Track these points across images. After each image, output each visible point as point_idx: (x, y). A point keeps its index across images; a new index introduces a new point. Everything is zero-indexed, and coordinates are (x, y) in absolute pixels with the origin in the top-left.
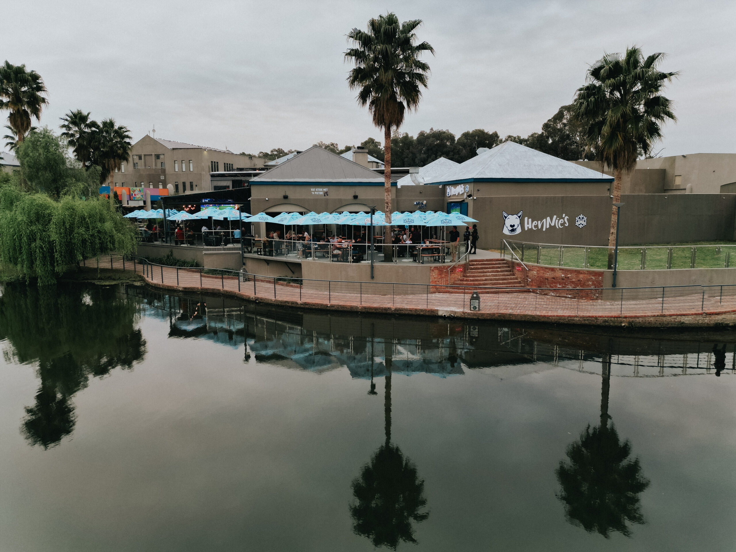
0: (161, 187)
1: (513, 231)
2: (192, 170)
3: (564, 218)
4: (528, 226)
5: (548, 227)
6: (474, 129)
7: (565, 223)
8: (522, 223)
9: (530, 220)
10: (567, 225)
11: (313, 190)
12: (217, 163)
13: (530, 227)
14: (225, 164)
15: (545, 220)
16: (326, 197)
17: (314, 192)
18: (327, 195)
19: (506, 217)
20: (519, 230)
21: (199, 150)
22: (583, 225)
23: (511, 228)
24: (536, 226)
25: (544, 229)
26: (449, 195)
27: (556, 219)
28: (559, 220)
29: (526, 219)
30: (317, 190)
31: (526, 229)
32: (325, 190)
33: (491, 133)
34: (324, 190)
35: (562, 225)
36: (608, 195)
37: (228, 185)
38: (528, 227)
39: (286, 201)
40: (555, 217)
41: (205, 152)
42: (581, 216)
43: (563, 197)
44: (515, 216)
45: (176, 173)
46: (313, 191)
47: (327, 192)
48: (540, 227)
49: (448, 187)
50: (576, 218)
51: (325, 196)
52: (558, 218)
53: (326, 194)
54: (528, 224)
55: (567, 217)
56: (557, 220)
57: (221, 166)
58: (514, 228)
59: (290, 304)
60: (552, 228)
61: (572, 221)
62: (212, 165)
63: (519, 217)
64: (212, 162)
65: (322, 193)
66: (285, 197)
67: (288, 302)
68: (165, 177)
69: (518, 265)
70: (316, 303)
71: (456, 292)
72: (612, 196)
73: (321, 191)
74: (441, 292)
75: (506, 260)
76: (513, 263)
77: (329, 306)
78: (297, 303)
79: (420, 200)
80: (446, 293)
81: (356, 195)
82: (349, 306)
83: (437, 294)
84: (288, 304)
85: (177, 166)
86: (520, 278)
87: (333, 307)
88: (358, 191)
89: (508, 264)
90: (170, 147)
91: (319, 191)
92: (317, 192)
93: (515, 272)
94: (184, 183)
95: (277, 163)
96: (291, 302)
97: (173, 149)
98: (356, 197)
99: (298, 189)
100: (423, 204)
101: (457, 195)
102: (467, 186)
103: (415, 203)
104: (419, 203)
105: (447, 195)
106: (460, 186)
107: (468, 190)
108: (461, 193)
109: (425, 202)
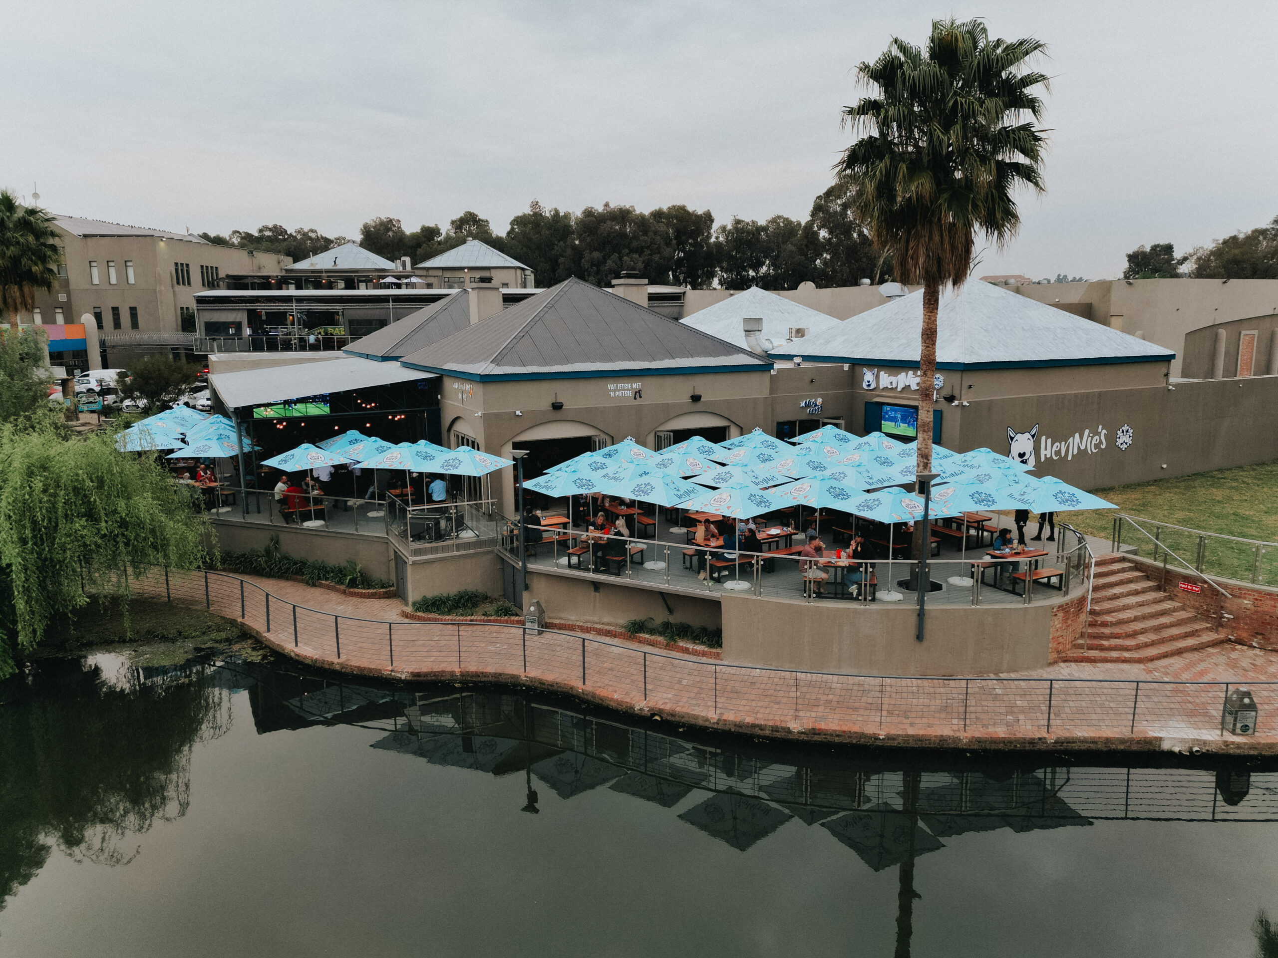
0: (60, 319)
2: (132, 281)
3: (1099, 434)
4: (1046, 452)
5: (1075, 452)
6: (670, 205)
7: (1101, 442)
8: (1037, 449)
9: (1049, 440)
10: (1103, 447)
11: (611, 386)
12: (187, 265)
13: (1048, 456)
14: (198, 266)
15: (1071, 440)
16: (639, 401)
17: (614, 391)
18: (640, 397)
19: (1012, 439)
20: (1031, 464)
21: (148, 238)
22: (1126, 443)
24: (1058, 453)
25: (1070, 458)
26: (872, 387)
27: (1089, 436)
28: (1092, 438)
29: (1043, 438)
30: (619, 386)
31: (1043, 459)
32: (636, 386)
33: (700, 212)
34: (634, 386)
35: (1096, 446)
36: (1164, 385)
37: (235, 320)
38: (1046, 455)
39: (558, 415)
40: (1087, 431)
41: (162, 244)
42: (1125, 428)
43: (1100, 394)
44: (1027, 435)
45: (94, 287)
46: (611, 390)
47: (639, 391)
48: (1063, 455)
49: (865, 370)
50: (1118, 432)
51: (635, 398)
52: (1091, 435)
53: (638, 394)
54: (1046, 449)
55: (1104, 431)
56: (1090, 438)
57: (196, 276)
58: (1025, 458)
60: (1082, 453)
61: (1112, 438)
62: (177, 270)
63: (1033, 436)
64: (176, 264)
65: (630, 394)
66: (557, 407)
67: (761, 727)
68: (69, 296)
69: (1187, 579)
70: (844, 732)
71: (1105, 660)
72: (1171, 387)
73: (628, 390)
74: (1071, 661)
75: (1130, 561)
76: (1168, 572)
77: (881, 737)
78: (789, 728)
79: (811, 397)
80: (1082, 661)
81: (697, 393)
82: (936, 736)
83: (1062, 664)
84: (760, 732)
85: (95, 272)
86: (1194, 607)
87: (894, 739)
88: (700, 385)
89: (1142, 572)
90: (77, 231)
91: (624, 390)
92: (619, 390)
93: (1175, 592)
94: (115, 310)
95: (312, 264)
96: (772, 727)
97: (85, 236)
98: (696, 398)
99: (582, 386)
100: (816, 405)
101: (899, 389)
102: (937, 376)
103: (803, 404)
104: (810, 403)
105: (865, 386)
106: (910, 373)
107: (941, 384)
108: (913, 387)
109: (819, 401)
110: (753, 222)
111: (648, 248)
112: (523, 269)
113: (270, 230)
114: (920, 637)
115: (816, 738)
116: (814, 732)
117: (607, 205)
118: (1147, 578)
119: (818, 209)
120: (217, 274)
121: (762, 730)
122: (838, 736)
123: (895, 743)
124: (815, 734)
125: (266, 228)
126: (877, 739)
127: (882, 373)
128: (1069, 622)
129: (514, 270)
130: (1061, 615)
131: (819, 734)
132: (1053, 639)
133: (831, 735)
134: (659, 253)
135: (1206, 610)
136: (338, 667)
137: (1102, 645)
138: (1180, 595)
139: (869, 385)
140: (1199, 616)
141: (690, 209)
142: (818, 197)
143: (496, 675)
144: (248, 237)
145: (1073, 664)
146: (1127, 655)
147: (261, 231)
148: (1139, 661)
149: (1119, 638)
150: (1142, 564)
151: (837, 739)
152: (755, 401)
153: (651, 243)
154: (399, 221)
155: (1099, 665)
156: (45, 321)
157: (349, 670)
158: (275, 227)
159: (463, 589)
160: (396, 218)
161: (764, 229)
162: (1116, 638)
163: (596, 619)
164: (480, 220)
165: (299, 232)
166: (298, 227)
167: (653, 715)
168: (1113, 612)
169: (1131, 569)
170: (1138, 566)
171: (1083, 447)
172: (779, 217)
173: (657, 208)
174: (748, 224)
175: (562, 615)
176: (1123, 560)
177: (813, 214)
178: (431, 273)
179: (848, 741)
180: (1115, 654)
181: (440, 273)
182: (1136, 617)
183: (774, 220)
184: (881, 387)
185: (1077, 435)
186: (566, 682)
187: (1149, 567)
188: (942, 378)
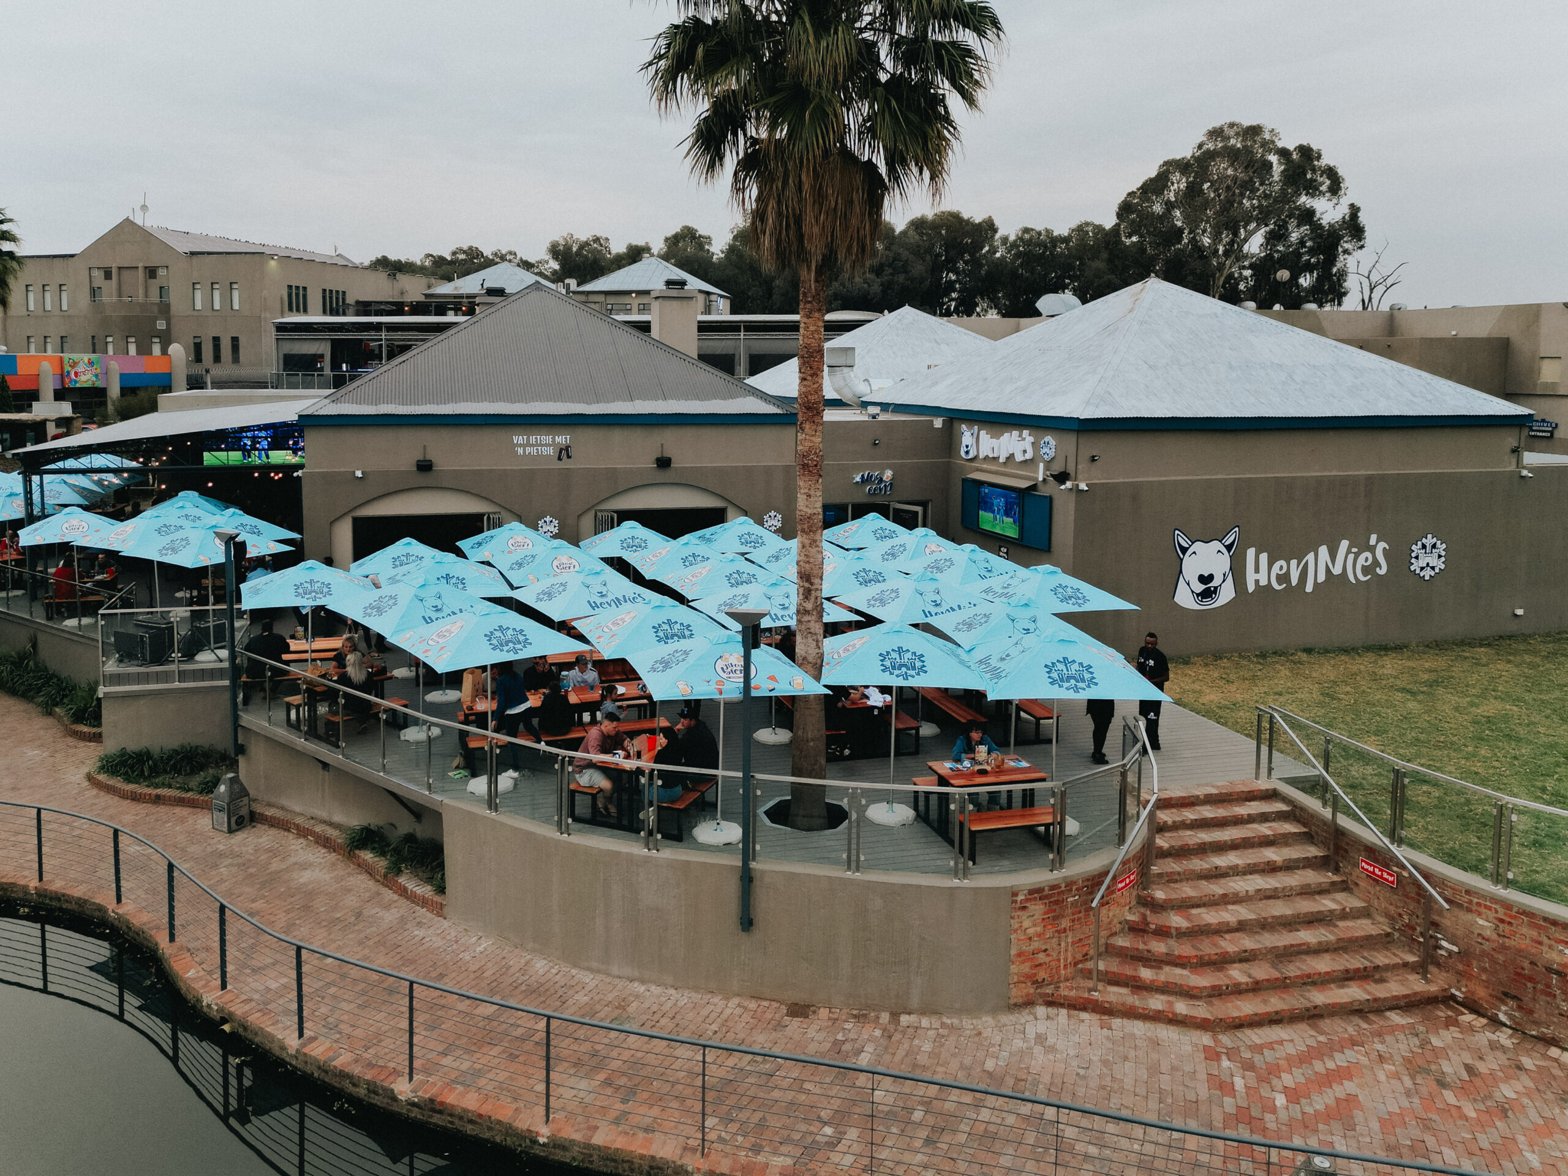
0: (156, 350)
1: (1207, 594)
2: (236, 306)
3: (1372, 550)
4: (1257, 576)
5: (1322, 578)
6: (937, 212)
7: (1376, 563)
8: (1237, 570)
9: (1264, 557)
10: (1379, 571)
11: (518, 439)
12: (305, 289)
13: (1263, 582)
14: (324, 291)
15: (1310, 557)
16: (566, 464)
17: (524, 446)
18: (569, 457)
19: (1185, 550)
20: (1227, 594)
21: (258, 256)
22: (1433, 568)
23: (1200, 588)
24: (1284, 578)
25: (1309, 588)
26: (971, 455)
27: (1349, 552)
28: (1357, 555)
29: (1251, 553)
30: (533, 439)
31: (1251, 588)
32: (562, 439)
33: (979, 219)
34: (558, 439)
35: (1366, 570)
36: (1512, 469)
37: (319, 352)
38: (1257, 581)
39: (424, 479)
40: (1344, 544)
41: (273, 263)
42: (1430, 541)
43: (1369, 478)
44: (1218, 545)
45: (196, 313)
46: (520, 445)
47: (567, 448)
48: (1294, 582)
49: (964, 427)
50: (1414, 547)
51: (560, 459)
52: (1355, 550)
53: (564, 452)
54: (1257, 571)
55: (1382, 545)
56: (1351, 557)
57: (315, 300)
58: (1214, 584)
59: (361, 1092)
61: (1399, 558)
62: (290, 293)
63: (1229, 548)
64: (290, 287)
65: (550, 451)
66: (425, 466)
67: (354, 1081)
68: (168, 325)
69: (1372, 853)
70: (480, 1116)
71: (1131, 1013)
72: (1525, 473)
73: (546, 445)
74: (1062, 1005)
75: (1285, 799)
76: (1340, 833)
77: (542, 1140)
78: (392, 1091)
79: (873, 467)
80: (1084, 1009)
81: (667, 454)
82: (642, 1157)
83: (1041, 1011)
85: (198, 295)
87: (564, 1148)
88: (672, 442)
89: (1305, 825)
90: (183, 247)
91: (541, 445)
92: (533, 445)
93: (1354, 878)
94: (216, 340)
95: (456, 288)
96: (368, 1082)
97: (192, 253)
98: (664, 463)
99: (469, 437)
100: (881, 480)
101: (1002, 460)
102: (1048, 438)
103: (858, 479)
104: (870, 477)
105: (963, 454)
106: (1015, 433)
107: (1052, 453)
108: (1019, 458)
109: (888, 474)
110: (1048, 231)
114: (745, 922)
115: (436, 1119)
116: (433, 1106)
118: (1308, 838)
119: (1127, 209)
121: (354, 1085)
122: (471, 1121)
123: (566, 1157)
124: (434, 1110)
126: (534, 1142)
128: (1065, 923)
130: (1038, 909)
131: (440, 1112)
132: (1019, 955)
133: (461, 1118)
135: (1408, 925)
137: (1136, 978)
138: (1362, 884)
139: (967, 453)
140: (1395, 935)
142: (1128, 193)
145: (1063, 1012)
146: (1181, 1007)
147: (454, 253)
148: (1203, 1025)
149: (1183, 966)
150: (1303, 809)
151: (469, 1129)
152: (768, 471)
154: (607, 239)
155: (1117, 1022)
156: (139, 352)
158: (470, 248)
160: (604, 236)
161: (1064, 240)
162: (1176, 965)
163: (323, 814)
164: (700, 236)
165: (496, 254)
166: (494, 249)
167: (225, 1022)
168: (1198, 906)
169: (1281, 816)
170: (1296, 814)
171: (1337, 570)
172: (1085, 223)
173: (919, 215)
174: (1039, 234)
176: (1272, 795)
177: (1120, 216)
179: (487, 1135)
180: (1156, 1003)
182: (1240, 922)
183: (1080, 228)
184: (981, 456)
185: (1323, 550)
187: (1312, 816)
188: (1053, 443)
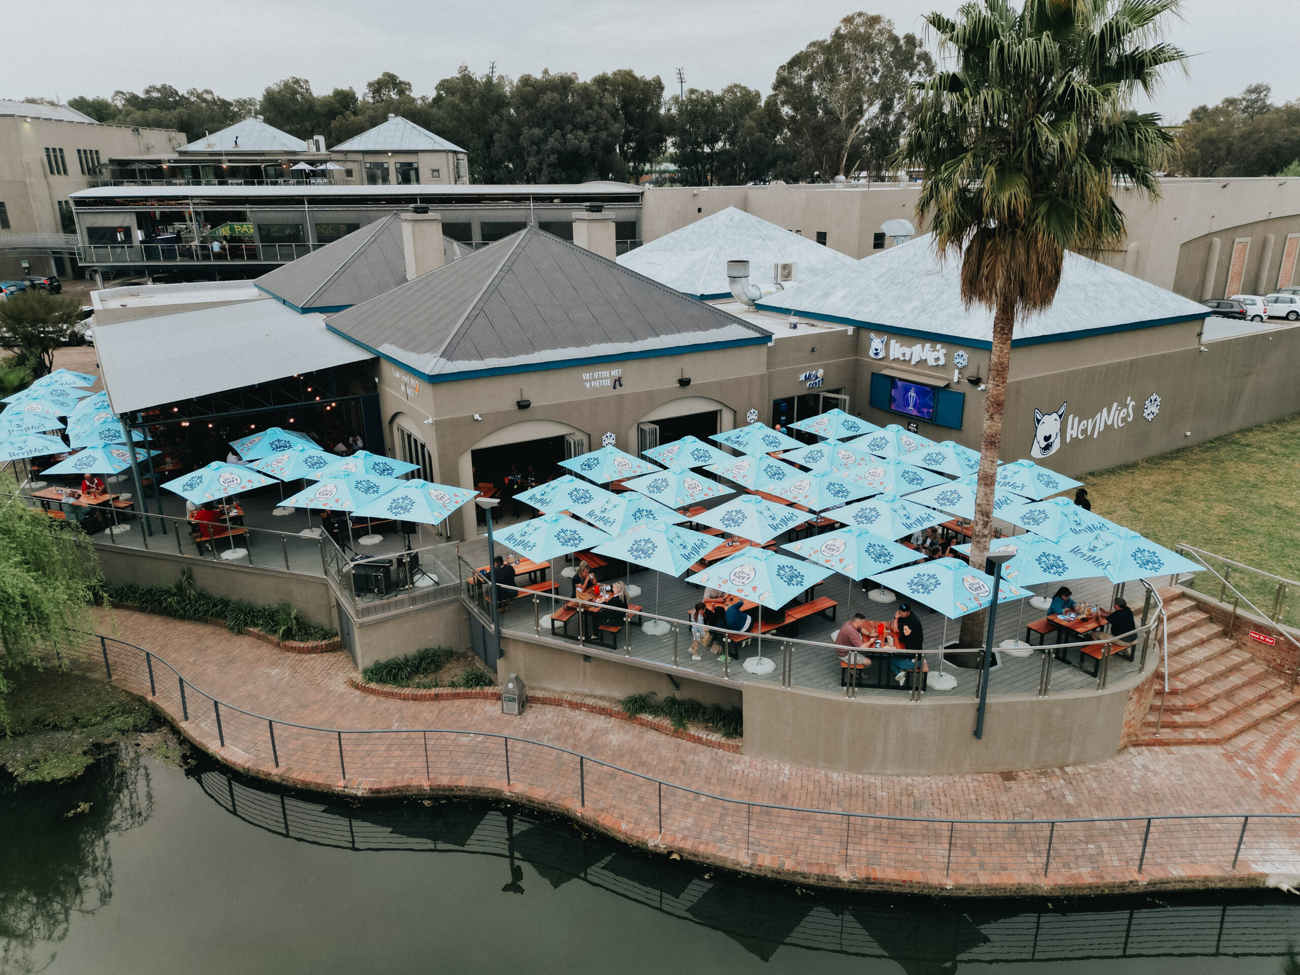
1: (1047, 448)
3: (1127, 406)
4: (1072, 432)
5: (1102, 428)
6: (615, 69)
7: (1128, 415)
8: (1063, 430)
9: (1077, 419)
10: (1130, 420)
11: (586, 376)
13: (1075, 435)
15: (1098, 416)
16: (619, 391)
17: (590, 381)
18: (621, 385)
19: (1039, 421)
20: (1056, 446)
21: (9, 119)
22: (1153, 413)
23: (1043, 444)
24: (1084, 431)
25: (1095, 436)
26: (881, 356)
27: (1117, 409)
28: (1120, 411)
29: (1071, 417)
30: (596, 375)
31: (1068, 440)
32: (616, 373)
33: (649, 77)
34: (613, 373)
35: (1124, 420)
36: (1196, 346)
37: (124, 226)
38: (1072, 435)
39: (525, 414)
40: (1115, 404)
41: (26, 125)
42: (1154, 397)
43: (1132, 362)
44: (1055, 416)
46: (586, 381)
47: (619, 379)
48: (1089, 433)
49: (872, 335)
50: (1147, 402)
51: (615, 388)
52: (1119, 408)
53: (618, 382)
54: (1072, 429)
55: (1133, 403)
56: (1117, 413)
58: (1051, 441)
59: (812, 881)
60: (1108, 428)
61: (1139, 410)
62: (48, 156)
63: (1060, 416)
64: (47, 149)
65: (608, 383)
66: (523, 405)
67: (804, 875)
69: (1259, 628)
71: (1179, 743)
72: (1203, 348)
73: (605, 378)
74: (1142, 745)
75: (1191, 598)
76: (1237, 617)
77: (948, 887)
78: (838, 877)
79: (811, 368)
80: (1154, 745)
81: (686, 376)
82: (1012, 885)
83: (1132, 750)
84: (802, 880)
86: (1265, 660)
87: (964, 889)
88: (690, 366)
89: (1206, 612)
91: (602, 379)
92: (596, 380)
93: (1244, 641)
95: (209, 145)
96: (818, 875)
98: (684, 383)
99: (553, 378)
100: (817, 377)
101: (913, 362)
102: (961, 353)
103: (802, 378)
104: (810, 375)
105: (871, 353)
106: (928, 345)
107: (965, 363)
108: (931, 362)
109: (820, 372)
110: (708, 92)
111: (594, 123)
112: (455, 152)
113: (159, 91)
114: (978, 733)
115: (870, 887)
116: (868, 881)
117: (546, 72)
118: (1211, 620)
119: (782, 82)
120: (98, 158)
121: (805, 878)
122: (896, 885)
123: (965, 893)
124: (868, 883)
125: (154, 88)
126: (943, 889)
127: (893, 342)
129: (444, 154)
130: (1135, 697)
131: (874, 883)
132: (1126, 722)
133: (889, 884)
134: (606, 129)
135: (1280, 665)
136: (277, 779)
137: (1174, 722)
138: (1249, 644)
139: (877, 354)
140: (1270, 670)
141: (638, 74)
142: (781, 67)
143: (472, 789)
144: (133, 100)
145: (1144, 748)
146: (1202, 734)
147: (147, 92)
148: (1217, 742)
149: (1191, 710)
150: (1205, 603)
151: (895, 889)
152: (750, 379)
153: (598, 118)
154: (306, 81)
155: (1174, 749)
157: (290, 783)
158: (164, 87)
159: (423, 646)
160: (303, 78)
161: (720, 100)
162: (1188, 710)
163: (586, 691)
164: (401, 82)
165: (192, 93)
166: (190, 88)
167: (670, 853)
168: (1181, 673)
169: (1192, 609)
170: (1200, 606)
171: (1109, 423)
172: (736, 86)
173: (601, 73)
174: (702, 94)
175: (546, 685)
176: (1183, 596)
177: (775, 88)
178: (351, 157)
179: (908, 890)
180: (1189, 734)
181: (359, 157)
182: (1206, 679)
183: (730, 90)
184: (891, 358)
185: (1105, 410)
186: (560, 802)
187: (1214, 608)
188: (966, 356)
